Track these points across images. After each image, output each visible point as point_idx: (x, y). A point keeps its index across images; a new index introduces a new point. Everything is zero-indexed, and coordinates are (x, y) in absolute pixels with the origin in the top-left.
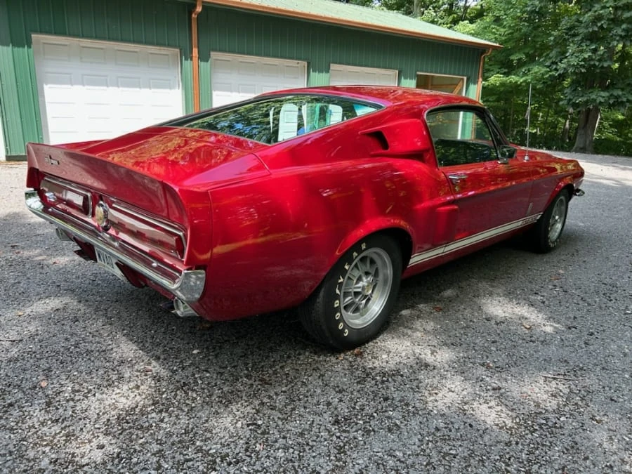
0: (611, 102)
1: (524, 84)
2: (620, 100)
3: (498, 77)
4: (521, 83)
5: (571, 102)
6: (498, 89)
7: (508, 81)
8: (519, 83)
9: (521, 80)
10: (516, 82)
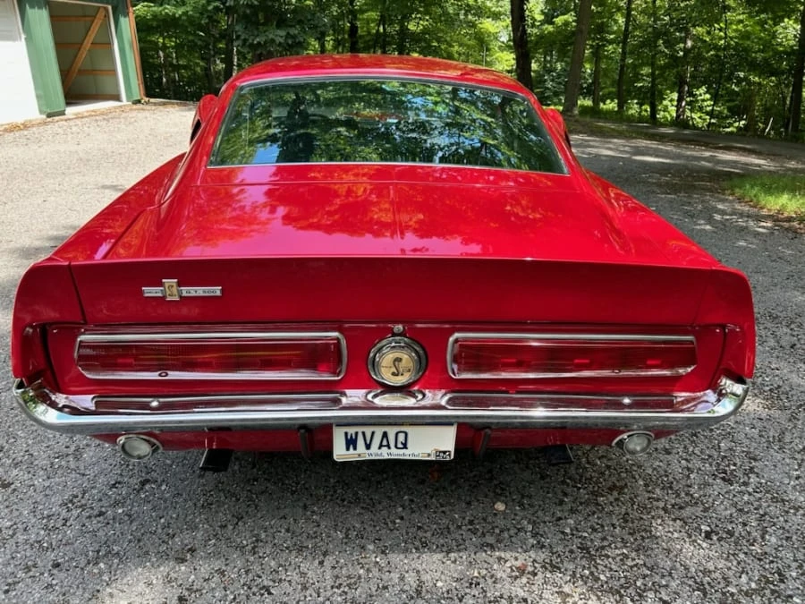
0: (290, 42)
1: (184, 18)
2: (297, 40)
3: (147, 6)
4: (180, 16)
5: (247, 44)
6: (150, 23)
7: (163, 13)
8: (177, 16)
9: (180, 13)
10: (174, 14)
